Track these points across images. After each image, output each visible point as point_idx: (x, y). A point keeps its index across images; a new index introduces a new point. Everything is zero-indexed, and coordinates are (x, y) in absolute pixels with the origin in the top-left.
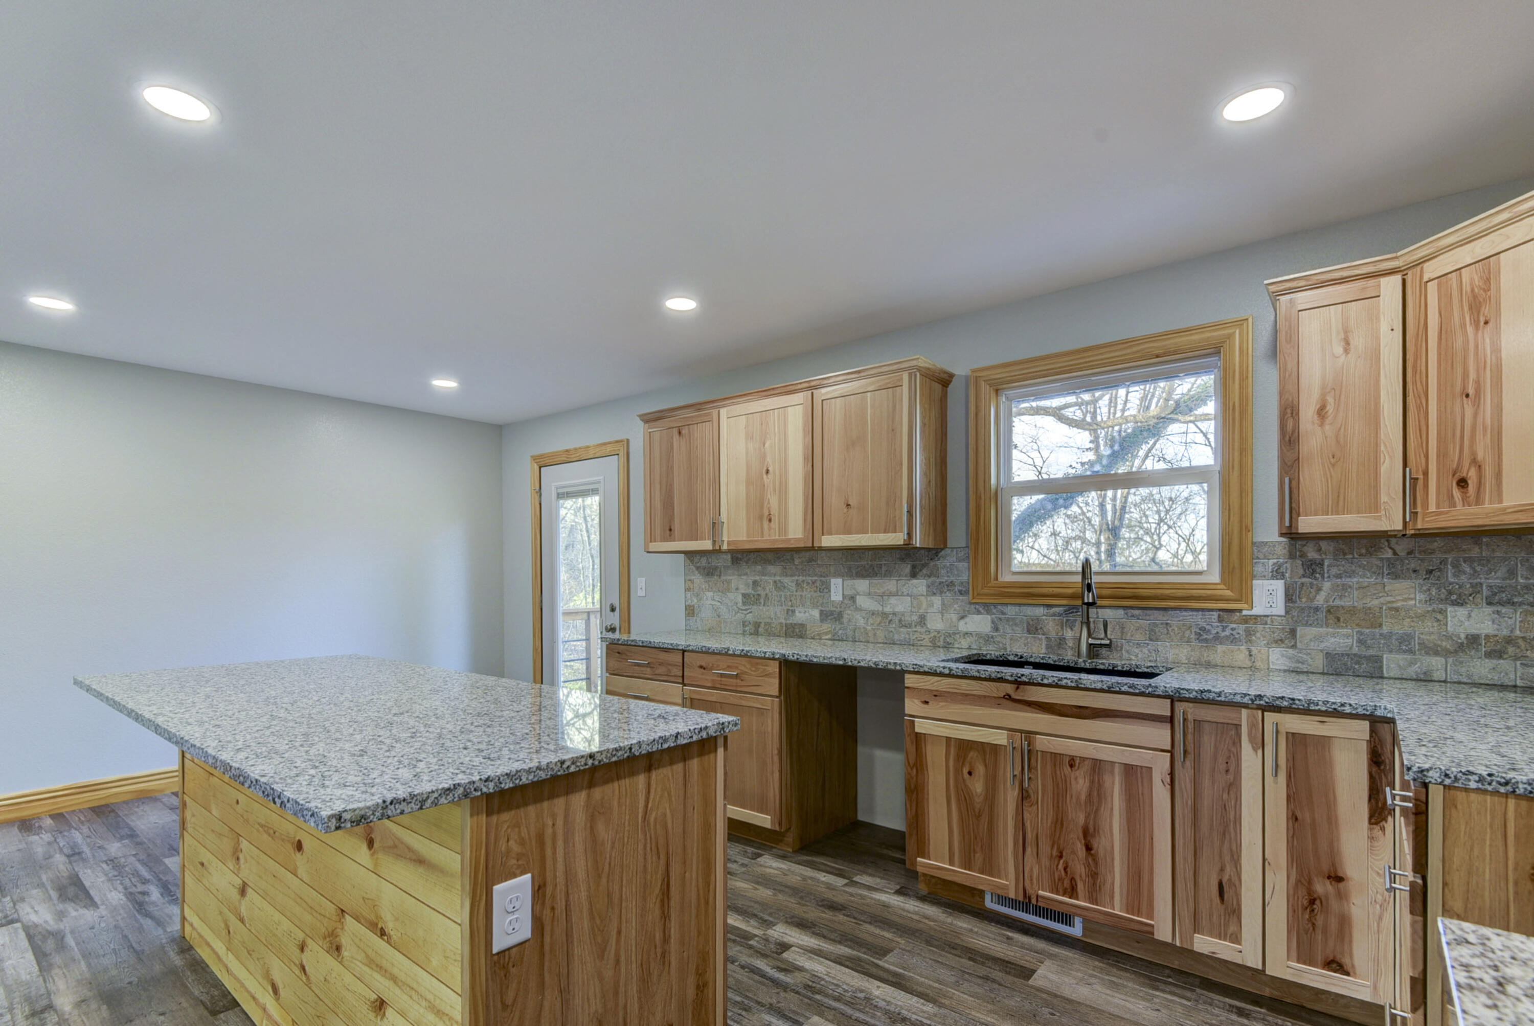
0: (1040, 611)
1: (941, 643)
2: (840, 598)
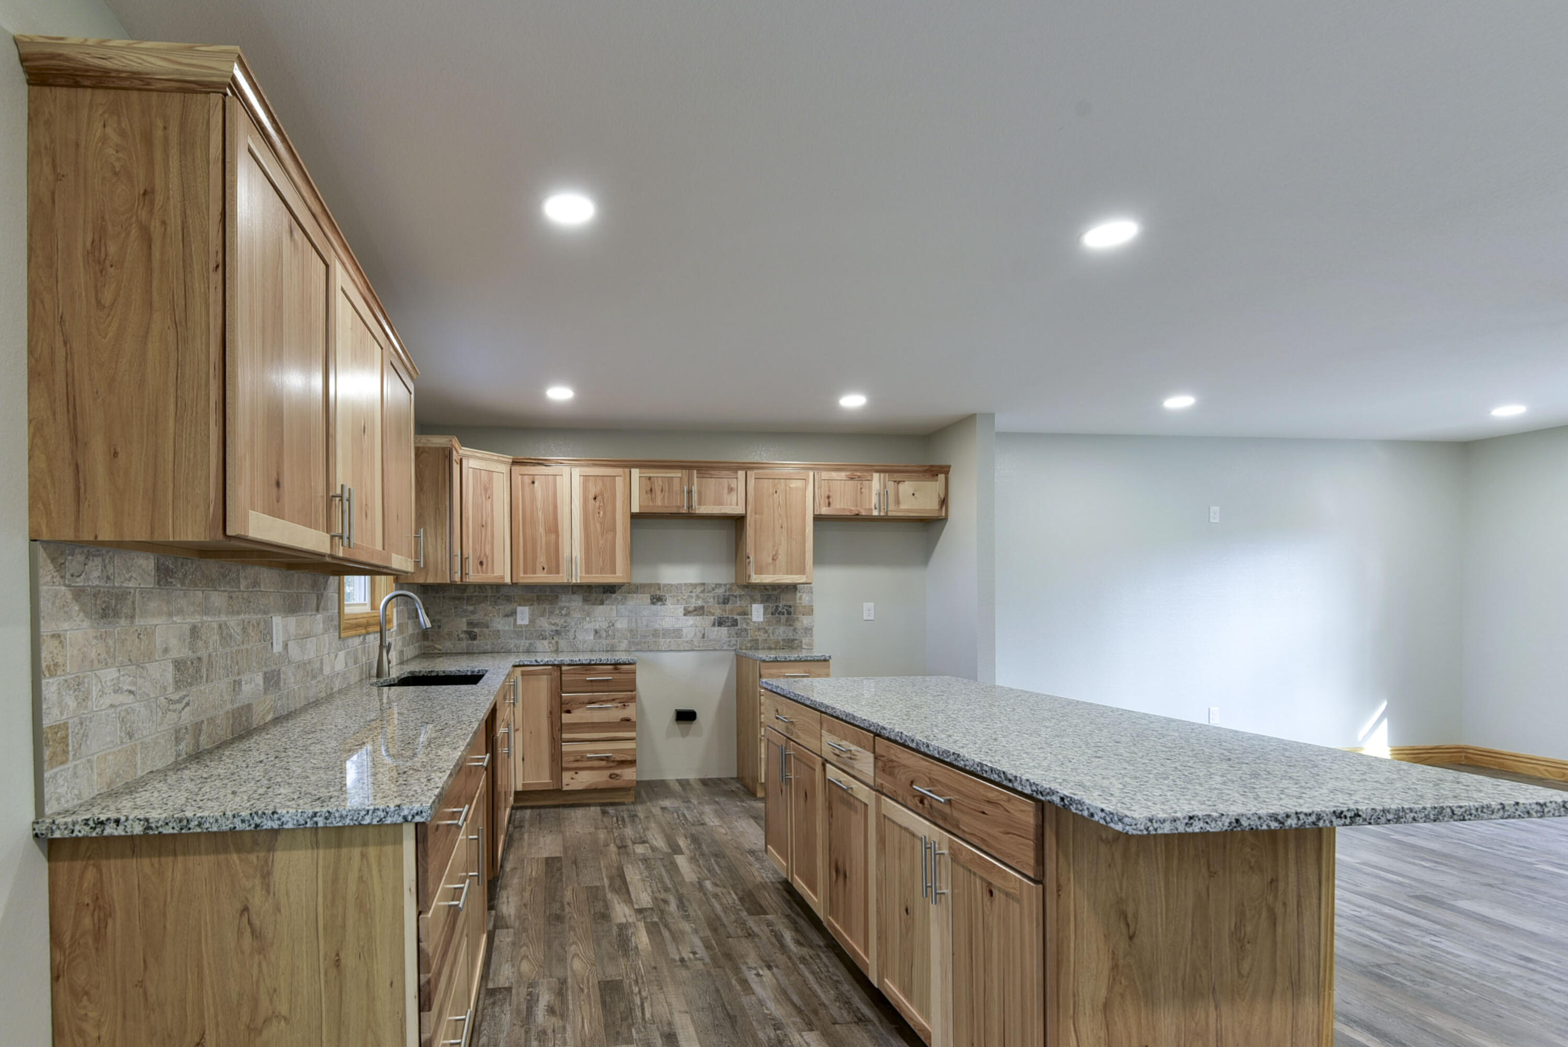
0: (357, 641)
2: (279, 648)
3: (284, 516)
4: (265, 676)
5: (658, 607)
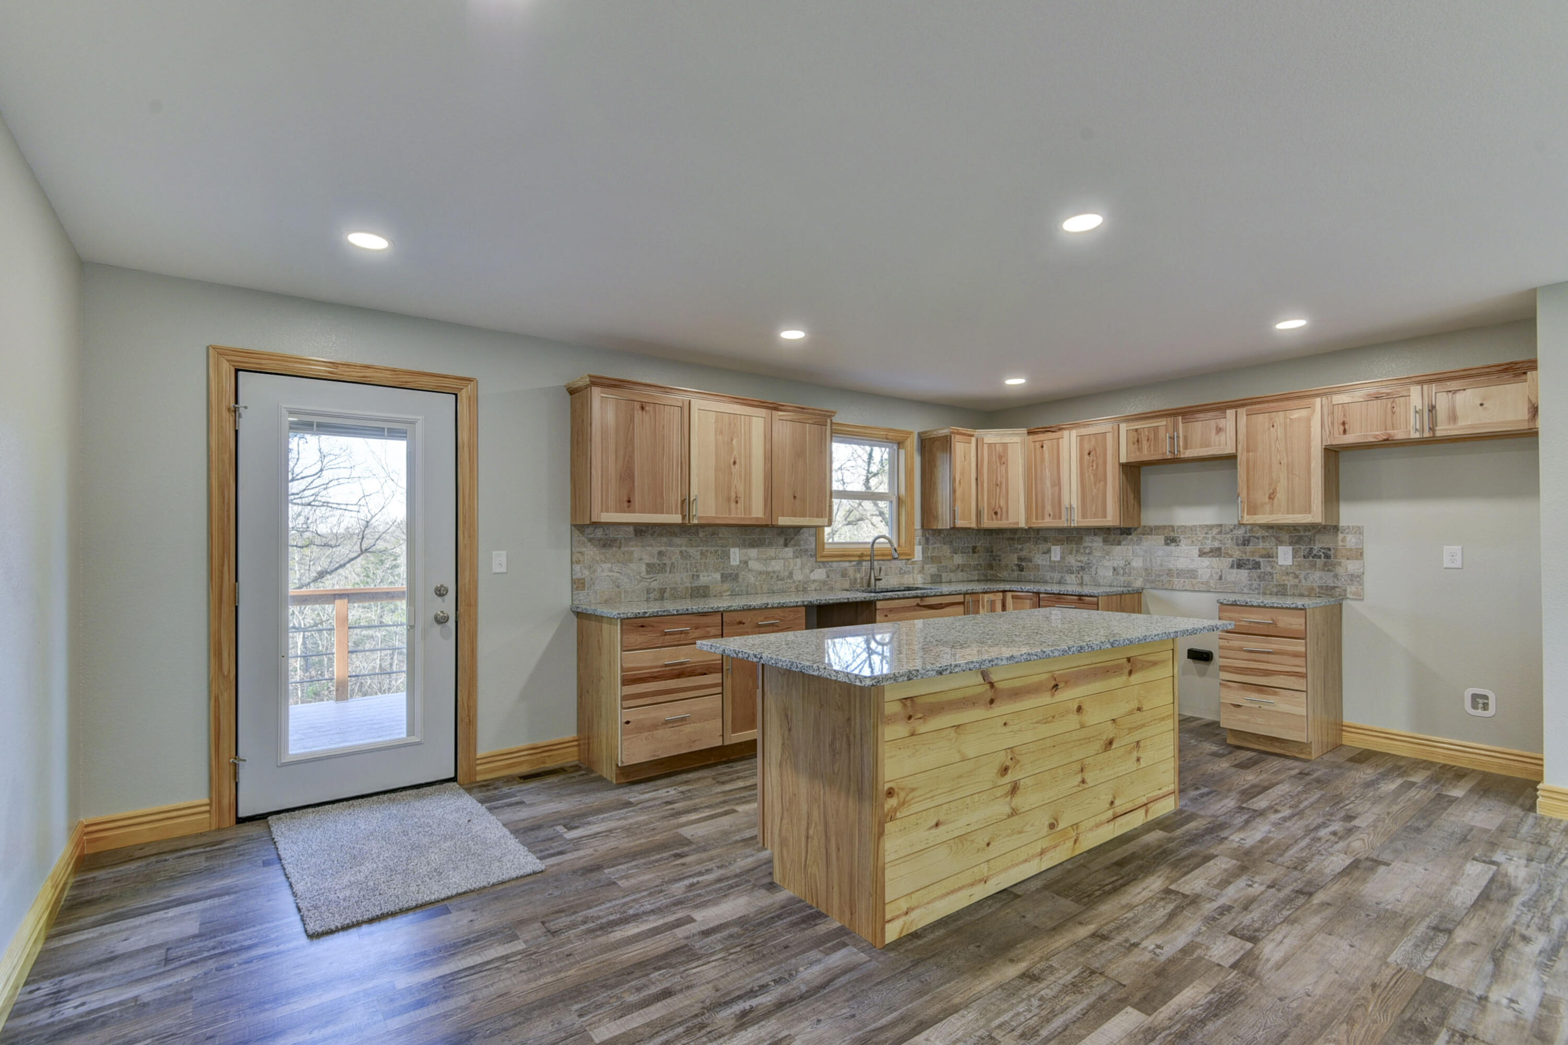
0: (847, 564)
1: (801, 588)
2: (738, 563)
3: (634, 512)
4: (722, 575)
5: (1172, 547)
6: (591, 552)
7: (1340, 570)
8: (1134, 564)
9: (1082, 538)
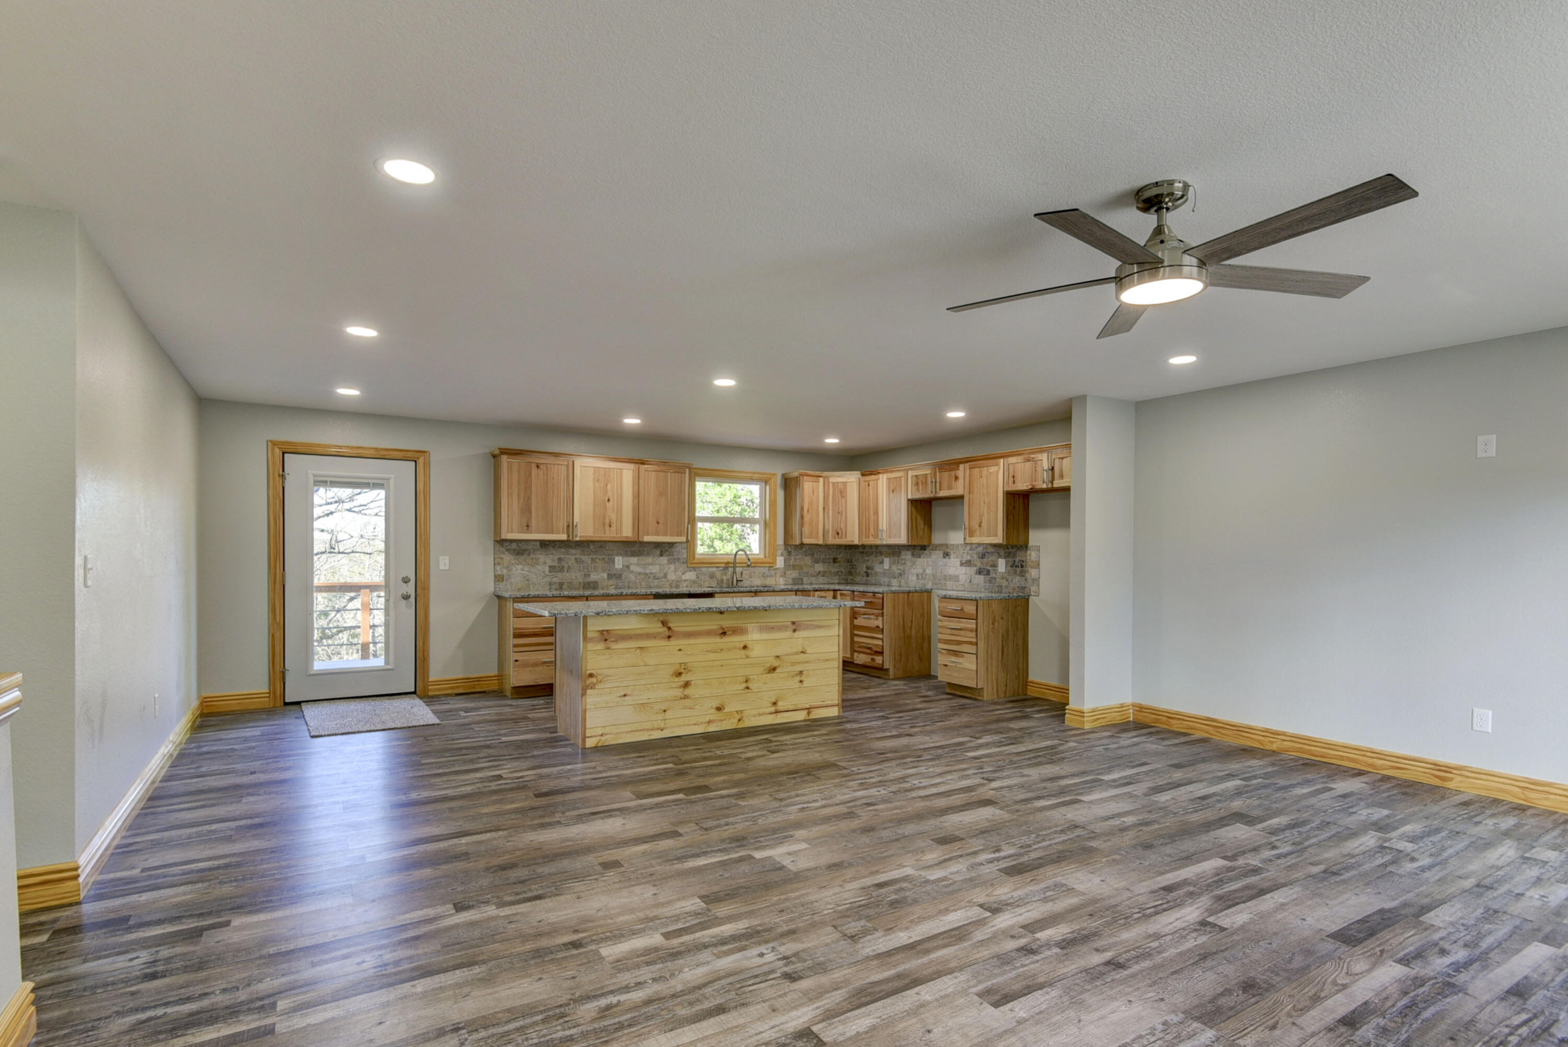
0: (714, 569)
1: (674, 585)
2: (621, 567)
3: (532, 533)
4: (608, 575)
5: (946, 560)
6: (508, 558)
7: (1028, 575)
8: (927, 571)
9: (900, 552)
